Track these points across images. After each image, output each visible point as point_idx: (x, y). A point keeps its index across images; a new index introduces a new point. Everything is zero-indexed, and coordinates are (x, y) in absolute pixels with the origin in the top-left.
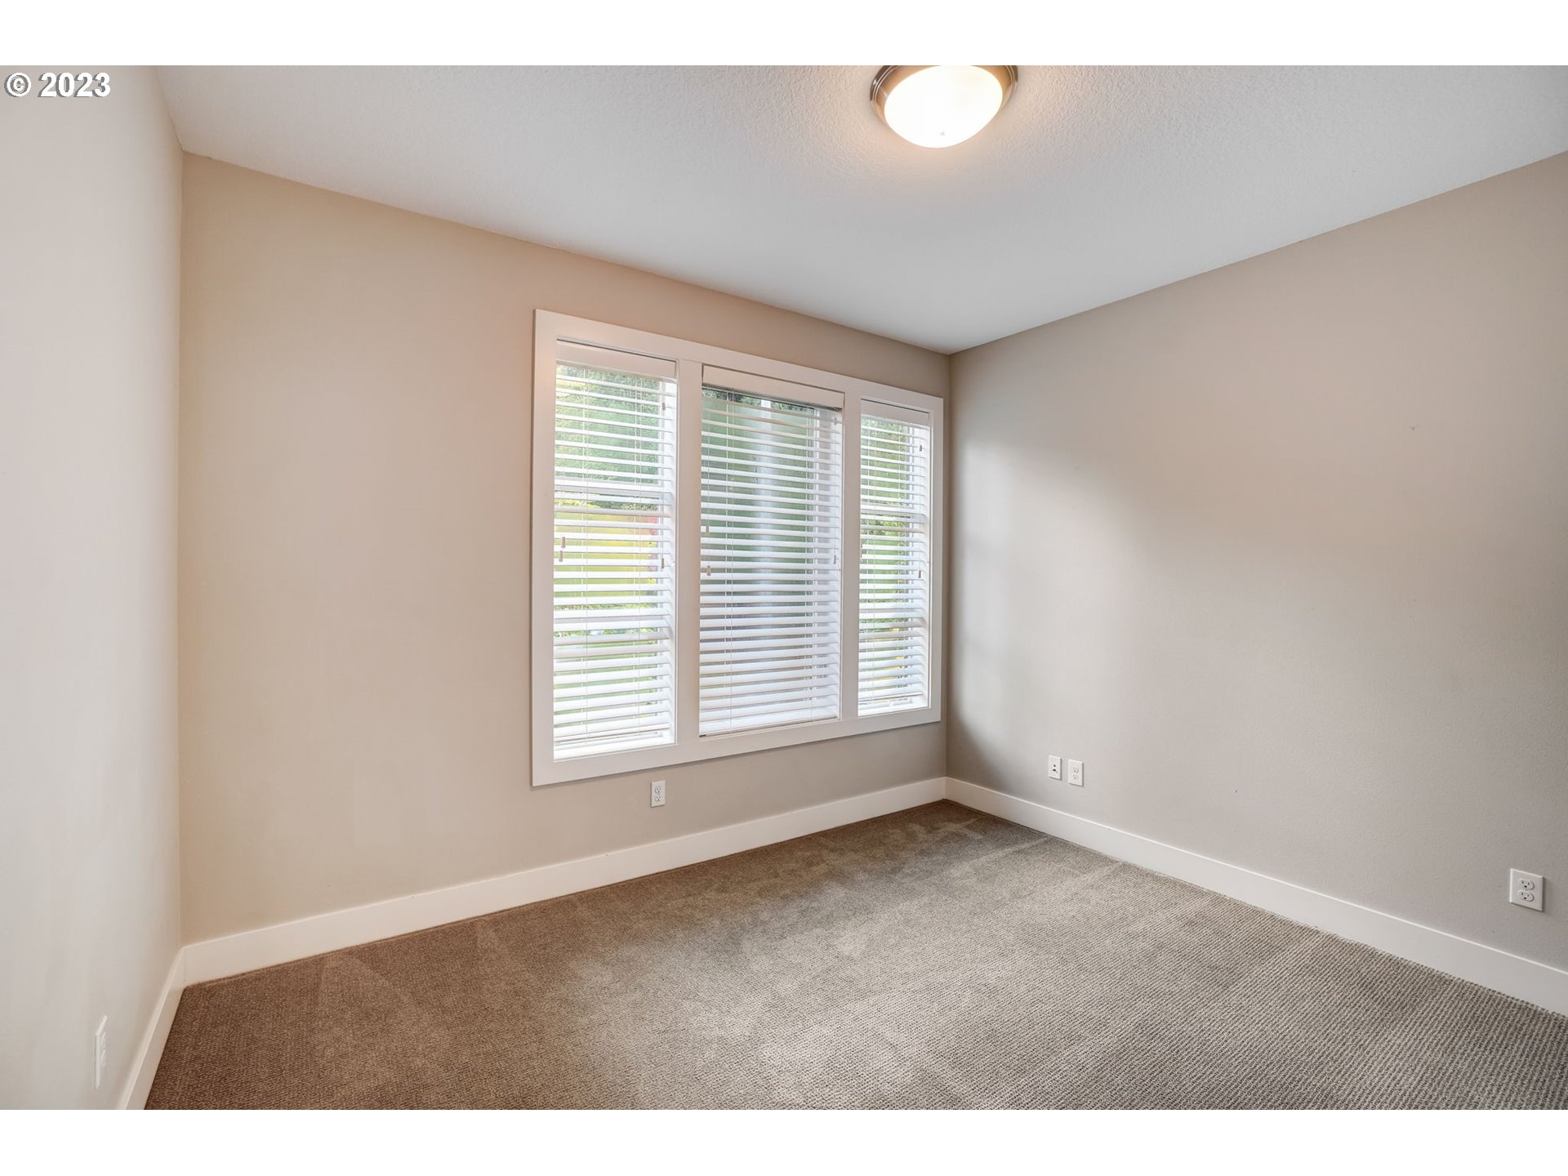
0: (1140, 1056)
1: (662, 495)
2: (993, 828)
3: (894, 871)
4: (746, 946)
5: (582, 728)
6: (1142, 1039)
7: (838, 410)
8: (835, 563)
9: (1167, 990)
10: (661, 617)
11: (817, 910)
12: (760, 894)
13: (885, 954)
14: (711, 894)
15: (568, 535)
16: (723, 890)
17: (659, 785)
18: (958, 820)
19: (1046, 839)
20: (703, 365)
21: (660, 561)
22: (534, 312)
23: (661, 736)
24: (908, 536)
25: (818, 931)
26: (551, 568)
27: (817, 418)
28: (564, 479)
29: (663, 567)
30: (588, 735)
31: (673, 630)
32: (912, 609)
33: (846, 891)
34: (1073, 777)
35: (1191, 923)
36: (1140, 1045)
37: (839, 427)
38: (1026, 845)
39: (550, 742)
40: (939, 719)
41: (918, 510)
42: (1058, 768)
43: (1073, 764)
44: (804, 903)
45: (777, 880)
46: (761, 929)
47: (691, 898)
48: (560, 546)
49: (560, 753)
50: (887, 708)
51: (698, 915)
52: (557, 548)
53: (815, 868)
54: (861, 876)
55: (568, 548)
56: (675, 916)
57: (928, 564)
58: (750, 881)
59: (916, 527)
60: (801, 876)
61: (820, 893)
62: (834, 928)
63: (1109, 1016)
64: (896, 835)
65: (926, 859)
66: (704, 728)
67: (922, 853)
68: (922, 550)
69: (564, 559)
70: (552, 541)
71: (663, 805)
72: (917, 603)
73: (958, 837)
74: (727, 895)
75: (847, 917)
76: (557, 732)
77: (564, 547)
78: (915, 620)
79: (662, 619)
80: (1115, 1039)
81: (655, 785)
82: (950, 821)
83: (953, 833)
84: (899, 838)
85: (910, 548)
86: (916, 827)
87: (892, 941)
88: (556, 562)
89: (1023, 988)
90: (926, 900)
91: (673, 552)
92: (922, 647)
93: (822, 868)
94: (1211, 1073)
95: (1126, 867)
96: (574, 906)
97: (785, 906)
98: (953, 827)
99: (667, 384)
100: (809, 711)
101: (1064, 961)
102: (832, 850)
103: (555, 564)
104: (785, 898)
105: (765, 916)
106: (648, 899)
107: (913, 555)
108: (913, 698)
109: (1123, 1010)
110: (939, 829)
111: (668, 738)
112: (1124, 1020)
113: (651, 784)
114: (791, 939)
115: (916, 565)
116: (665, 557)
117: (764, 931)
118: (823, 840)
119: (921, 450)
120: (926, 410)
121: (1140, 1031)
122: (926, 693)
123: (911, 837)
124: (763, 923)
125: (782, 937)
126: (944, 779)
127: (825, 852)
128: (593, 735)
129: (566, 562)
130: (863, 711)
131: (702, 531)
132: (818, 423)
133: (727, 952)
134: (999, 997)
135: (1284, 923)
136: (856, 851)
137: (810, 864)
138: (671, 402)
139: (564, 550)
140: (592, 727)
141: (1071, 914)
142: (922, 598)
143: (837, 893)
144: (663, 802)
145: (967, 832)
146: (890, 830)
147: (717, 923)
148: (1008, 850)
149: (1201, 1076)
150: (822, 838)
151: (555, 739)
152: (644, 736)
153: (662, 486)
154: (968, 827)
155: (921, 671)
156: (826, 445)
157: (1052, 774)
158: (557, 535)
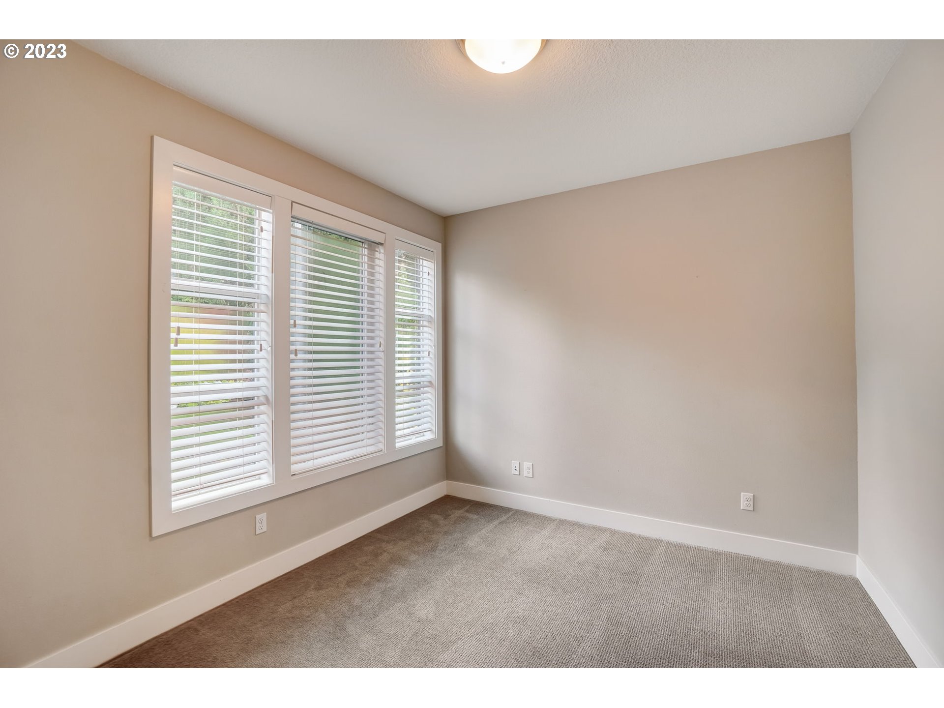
0: (616, 639)
1: (258, 296)
2: (482, 509)
3: (433, 549)
4: (351, 629)
5: (196, 481)
6: (613, 628)
7: (381, 244)
8: (380, 347)
9: (612, 594)
10: (258, 388)
11: (393, 588)
12: (349, 586)
13: (449, 611)
14: (311, 593)
15: (181, 325)
16: (319, 588)
17: (262, 517)
18: (459, 508)
19: (513, 512)
20: (292, 202)
21: (259, 346)
22: (152, 138)
23: (259, 479)
24: (419, 329)
25: (398, 604)
26: (168, 352)
27: (365, 248)
28: (179, 280)
29: (261, 350)
30: (202, 486)
31: (270, 398)
32: (423, 376)
33: (407, 570)
34: (527, 473)
35: (605, 549)
36: (614, 632)
37: (382, 256)
38: (504, 518)
39: (168, 495)
40: (442, 445)
41: (426, 312)
42: (518, 469)
43: (527, 465)
44: (382, 585)
45: (357, 572)
46: (357, 613)
47: (297, 600)
48: (175, 334)
49: (177, 504)
50: (411, 441)
51: (306, 612)
52: (173, 335)
53: (380, 558)
54: (413, 558)
55: (182, 336)
56: (288, 618)
57: (434, 347)
58: (337, 576)
59: (425, 323)
60: (373, 565)
61: (391, 576)
62: (409, 600)
63: (591, 619)
64: (426, 524)
65: (450, 537)
66: (295, 468)
67: (446, 533)
68: (429, 337)
69: (178, 345)
70: (168, 330)
71: (265, 532)
72: (426, 372)
73: (463, 519)
74: (324, 592)
75: (415, 589)
76: (174, 486)
77: (178, 334)
78: (425, 383)
79: (258, 390)
80: (600, 633)
81: (258, 517)
82: (455, 509)
83: (459, 517)
84: (428, 526)
85: (421, 337)
86: (436, 517)
87: (450, 600)
88: (172, 346)
89: (540, 613)
90: (460, 566)
91: (269, 340)
92: (430, 400)
93: (385, 557)
94: (653, 638)
95: (562, 522)
96: (197, 630)
97: (369, 591)
98: (459, 513)
99: (263, 213)
100: (365, 448)
101: (554, 589)
102: (388, 542)
103: (171, 348)
104: (367, 584)
105: (357, 601)
106: (262, 608)
107: (423, 341)
108: (425, 433)
109: (596, 612)
110: (450, 515)
111: (265, 480)
112: (600, 618)
113: (255, 517)
114: (382, 615)
115: (426, 348)
116: (262, 342)
117: (361, 614)
118: (379, 536)
119: (429, 275)
120: (432, 250)
121: (610, 624)
122: (434, 429)
123: (435, 523)
124: (358, 607)
125: (375, 616)
126: (445, 482)
127: (384, 545)
128: (205, 485)
129: (180, 346)
130: (399, 444)
131: (291, 323)
132: (366, 252)
133: (338, 638)
134: (529, 623)
135: (647, 539)
136: (404, 540)
137: (376, 555)
138: (268, 227)
139: (179, 337)
140: (204, 479)
141: (546, 557)
142: (430, 369)
143: (401, 575)
144: (265, 529)
145: (468, 515)
146: (421, 521)
147: (323, 616)
148: (496, 522)
149: (649, 642)
150: (378, 534)
151: (173, 493)
152: (247, 480)
153: (258, 289)
154: (467, 511)
155: (430, 415)
156: (372, 267)
157: (514, 472)
158: (174, 325)
